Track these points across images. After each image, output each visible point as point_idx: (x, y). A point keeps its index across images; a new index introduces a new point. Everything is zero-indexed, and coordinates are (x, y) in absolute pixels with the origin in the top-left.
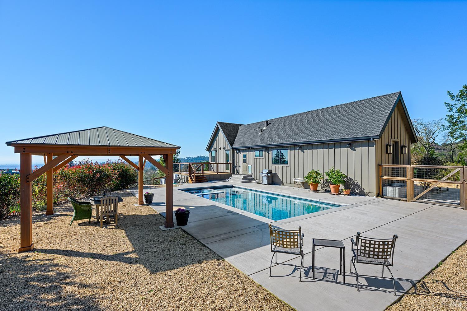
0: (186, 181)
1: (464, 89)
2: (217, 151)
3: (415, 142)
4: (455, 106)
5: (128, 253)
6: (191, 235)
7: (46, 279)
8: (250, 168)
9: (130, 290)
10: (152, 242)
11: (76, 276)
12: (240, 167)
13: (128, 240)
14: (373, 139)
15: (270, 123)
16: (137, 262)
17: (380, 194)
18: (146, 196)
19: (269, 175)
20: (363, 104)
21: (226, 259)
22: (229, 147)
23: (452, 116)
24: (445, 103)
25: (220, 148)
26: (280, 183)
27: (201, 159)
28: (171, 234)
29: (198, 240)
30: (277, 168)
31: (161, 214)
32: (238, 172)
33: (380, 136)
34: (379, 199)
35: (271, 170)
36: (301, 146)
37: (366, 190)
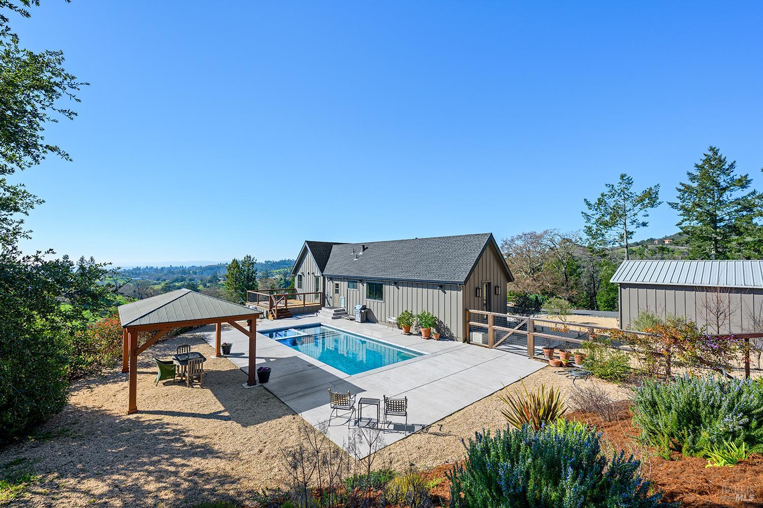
0: (265, 316)
1: (601, 197)
2: (305, 275)
3: (511, 281)
4: (592, 216)
5: (220, 412)
6: (272, 393)
7: (167, 434)
8: (343, 300)
9: (231, 439)
10: (238, 401)
11: (188, 431)
12: (331, 297)
13: (217, 400)
14: (460, 285)
15: (367, 248)
16: (230, 419)
17: (467, 340)
18: (223, 347)
19: (363, 311)
20: (458, 240)
21: (300, 414)
22: (318, 274)
23: (590, 228)
24: (582, 213)
25: (308, 273)
26: (374, 321)
27: (287, 264)
28: (254, 392)
29: (278, 399)
30: (372, 303)
31: (242, 369)
32: (329, 304)
33: (465, 282)
34: (466, 345)
35: (366, 306)
36: (396, 283)
37: (455, 335)
